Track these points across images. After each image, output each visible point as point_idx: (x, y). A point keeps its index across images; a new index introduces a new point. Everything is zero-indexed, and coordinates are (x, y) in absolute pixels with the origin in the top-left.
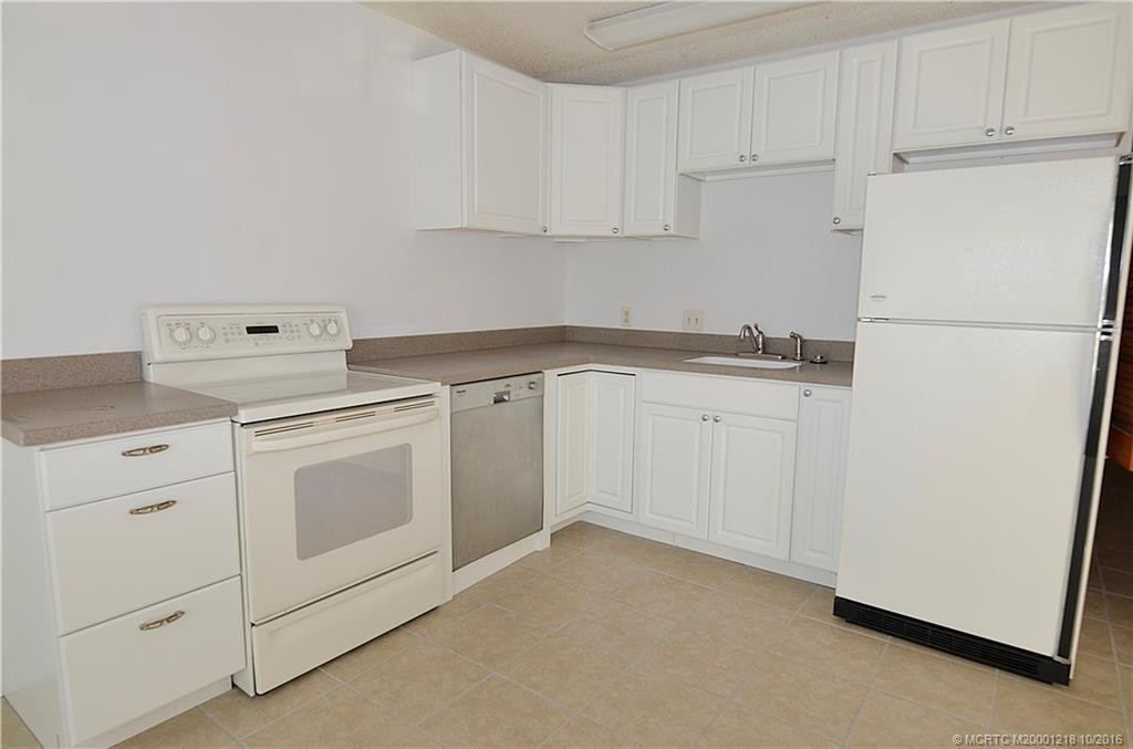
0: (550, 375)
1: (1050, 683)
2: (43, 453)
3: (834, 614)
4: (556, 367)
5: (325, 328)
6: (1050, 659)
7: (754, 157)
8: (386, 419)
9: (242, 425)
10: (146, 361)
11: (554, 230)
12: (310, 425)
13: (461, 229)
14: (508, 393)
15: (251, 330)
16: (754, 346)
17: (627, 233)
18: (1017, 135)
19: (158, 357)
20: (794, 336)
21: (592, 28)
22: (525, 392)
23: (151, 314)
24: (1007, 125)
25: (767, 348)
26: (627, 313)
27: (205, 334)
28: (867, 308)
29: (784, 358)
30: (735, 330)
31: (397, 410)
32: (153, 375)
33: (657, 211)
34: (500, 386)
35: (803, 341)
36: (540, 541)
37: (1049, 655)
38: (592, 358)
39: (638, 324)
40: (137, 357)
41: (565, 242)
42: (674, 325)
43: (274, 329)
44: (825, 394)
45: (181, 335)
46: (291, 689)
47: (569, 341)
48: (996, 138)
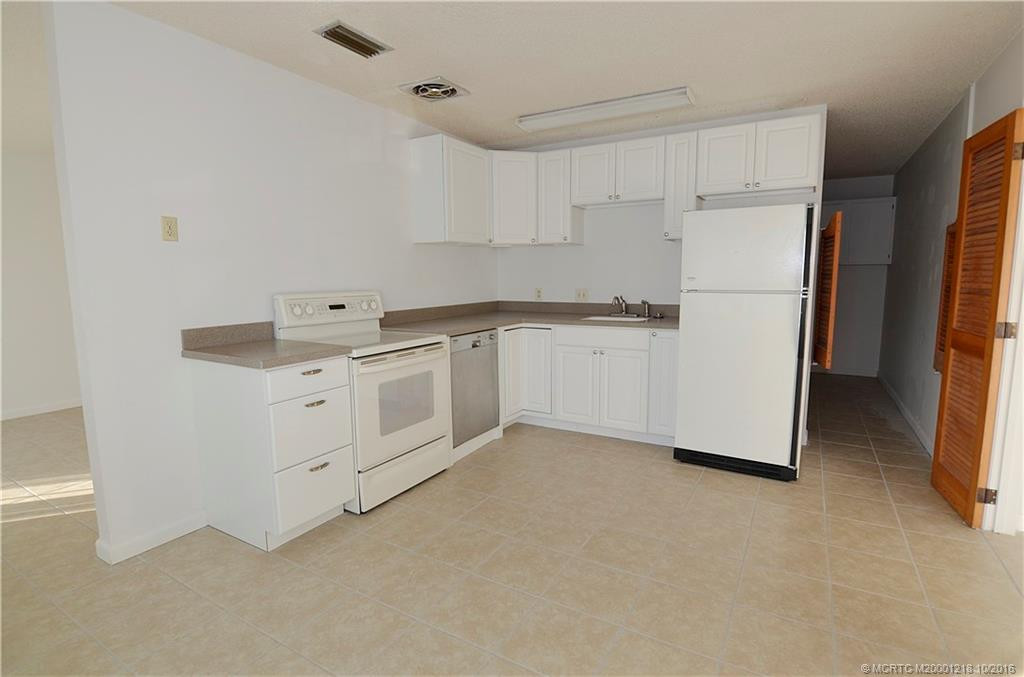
0: (501, 330)
1: (787, 481)
2: (268, 374)
3: (675, 458)
4: (505, 325)
5: (369, 305)
6: (787, 468)
7: (617, 197)
8: (421, 356)
9: (353, 358)
10: (277, 327)
11: (497, 241)
12: (385, 359)
13: (445, 243)
14: (479, 341)
15: (332, 307)
16: (620, 310)
17: (540, 242)
18: (761, 187)
19: (286, 324)
20: (644, 303)
21: (521, 121)
22: (488, 341)
23: (281, 299)
24: (757, 181)
25: (628, 310)
26: (539, 292)
27: (309, 310)
28: (685, 285)
29: (638, 316)
30: (610, 301)
31: (426, 351)
32: (281, 335)
33: (559, 228)
34: (474, 337)
35: (649, 306)
36: (496, 433)
37: (785, 465)
38: (524, 319)
39: (545, 299)
40: (271, 324)
41: (503, 248)
42: (570, 298)
43: (343, 307)
44: (664, 334)
45: (298, 311)
46: (379, 511)
47: (502, 311)
48: (751, 188)
